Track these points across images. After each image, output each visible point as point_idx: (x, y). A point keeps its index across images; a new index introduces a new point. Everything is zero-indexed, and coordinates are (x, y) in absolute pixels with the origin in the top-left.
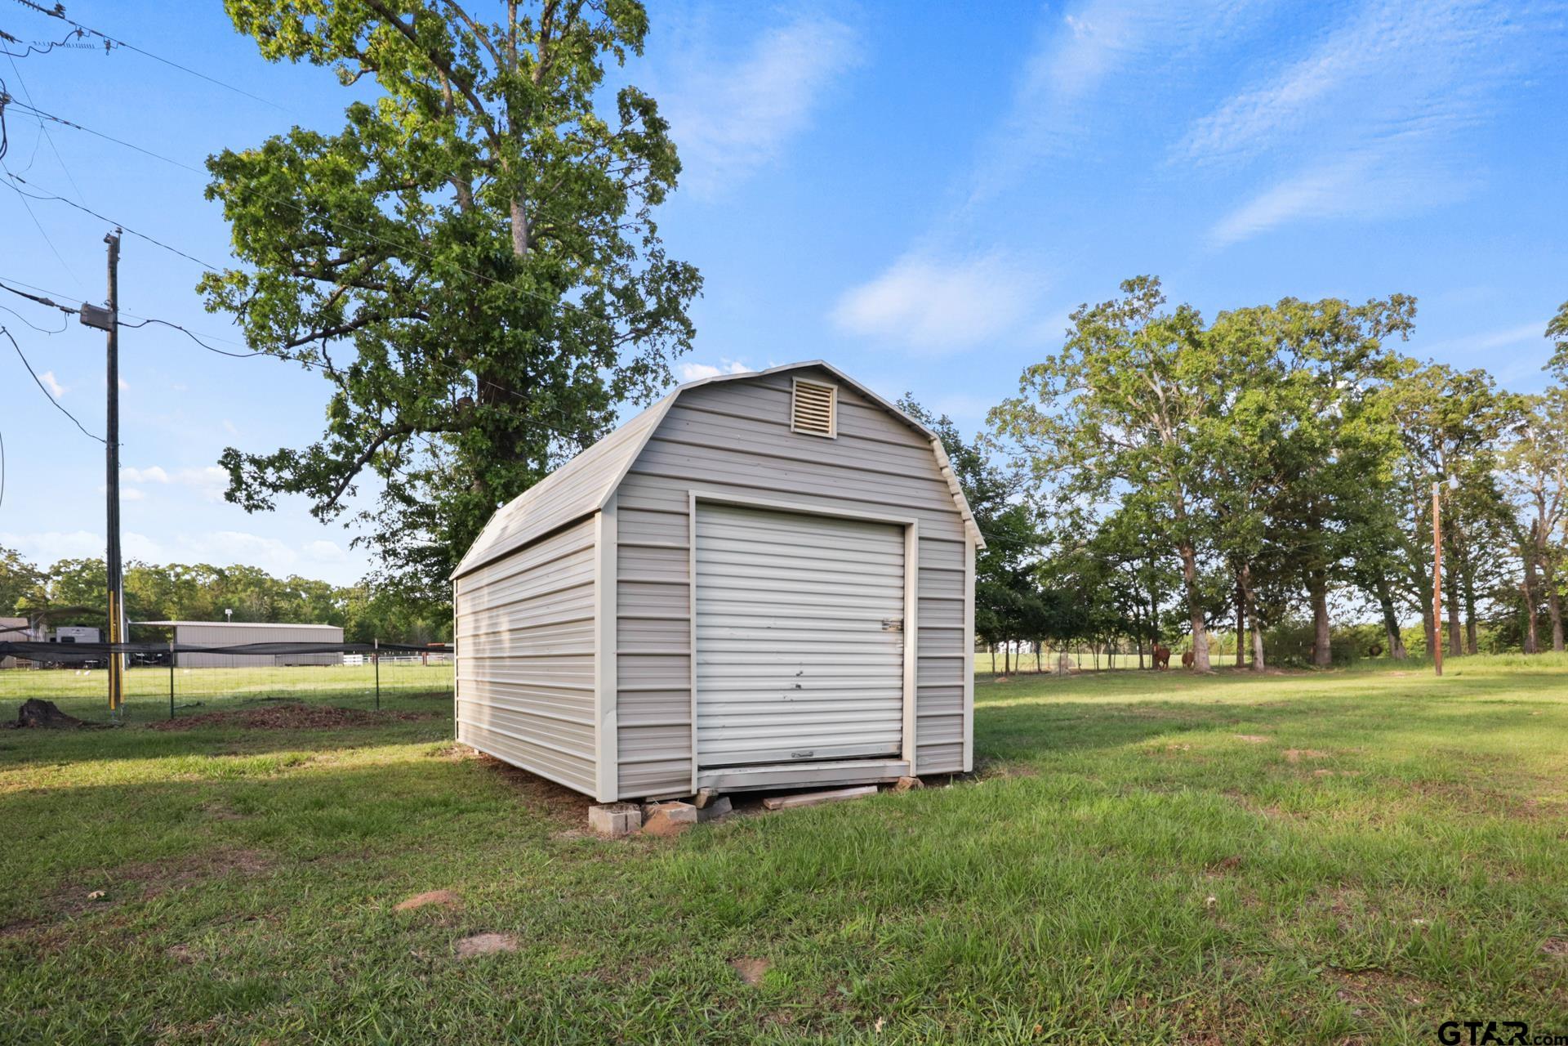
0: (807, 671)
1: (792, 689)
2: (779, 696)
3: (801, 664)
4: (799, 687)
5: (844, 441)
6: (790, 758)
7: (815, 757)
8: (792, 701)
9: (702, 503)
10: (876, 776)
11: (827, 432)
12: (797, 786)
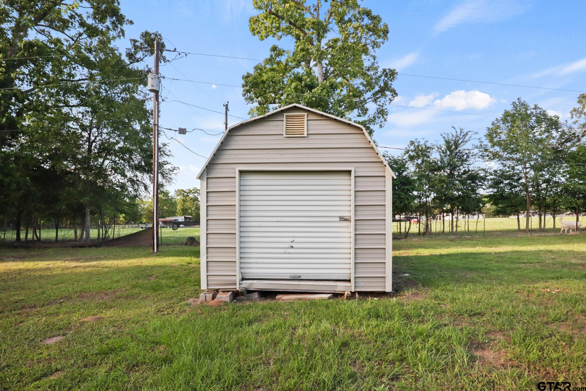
0: (296, 240)
1: (289, 248)
2: (282, 251)
3: (294, 237)
4: (292, 247)
5: (311, 137)
6: (289, 278)
7: (302, 278)
8: (289, 253)
9: (241, 172)
10: (332, 290)
11: (303, 134)
12: (288, 291)
